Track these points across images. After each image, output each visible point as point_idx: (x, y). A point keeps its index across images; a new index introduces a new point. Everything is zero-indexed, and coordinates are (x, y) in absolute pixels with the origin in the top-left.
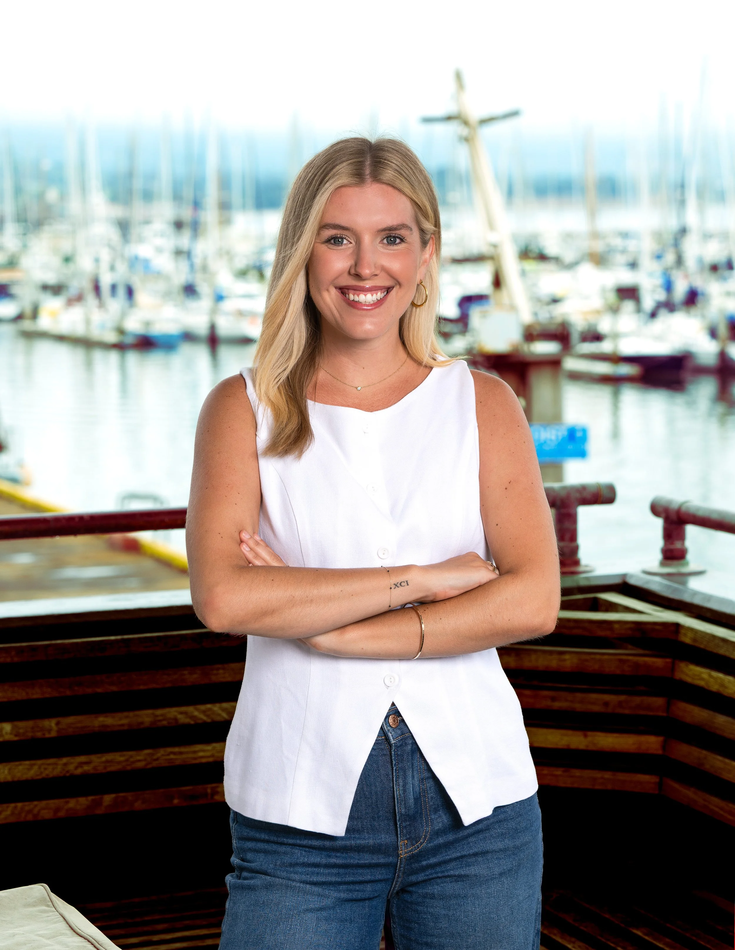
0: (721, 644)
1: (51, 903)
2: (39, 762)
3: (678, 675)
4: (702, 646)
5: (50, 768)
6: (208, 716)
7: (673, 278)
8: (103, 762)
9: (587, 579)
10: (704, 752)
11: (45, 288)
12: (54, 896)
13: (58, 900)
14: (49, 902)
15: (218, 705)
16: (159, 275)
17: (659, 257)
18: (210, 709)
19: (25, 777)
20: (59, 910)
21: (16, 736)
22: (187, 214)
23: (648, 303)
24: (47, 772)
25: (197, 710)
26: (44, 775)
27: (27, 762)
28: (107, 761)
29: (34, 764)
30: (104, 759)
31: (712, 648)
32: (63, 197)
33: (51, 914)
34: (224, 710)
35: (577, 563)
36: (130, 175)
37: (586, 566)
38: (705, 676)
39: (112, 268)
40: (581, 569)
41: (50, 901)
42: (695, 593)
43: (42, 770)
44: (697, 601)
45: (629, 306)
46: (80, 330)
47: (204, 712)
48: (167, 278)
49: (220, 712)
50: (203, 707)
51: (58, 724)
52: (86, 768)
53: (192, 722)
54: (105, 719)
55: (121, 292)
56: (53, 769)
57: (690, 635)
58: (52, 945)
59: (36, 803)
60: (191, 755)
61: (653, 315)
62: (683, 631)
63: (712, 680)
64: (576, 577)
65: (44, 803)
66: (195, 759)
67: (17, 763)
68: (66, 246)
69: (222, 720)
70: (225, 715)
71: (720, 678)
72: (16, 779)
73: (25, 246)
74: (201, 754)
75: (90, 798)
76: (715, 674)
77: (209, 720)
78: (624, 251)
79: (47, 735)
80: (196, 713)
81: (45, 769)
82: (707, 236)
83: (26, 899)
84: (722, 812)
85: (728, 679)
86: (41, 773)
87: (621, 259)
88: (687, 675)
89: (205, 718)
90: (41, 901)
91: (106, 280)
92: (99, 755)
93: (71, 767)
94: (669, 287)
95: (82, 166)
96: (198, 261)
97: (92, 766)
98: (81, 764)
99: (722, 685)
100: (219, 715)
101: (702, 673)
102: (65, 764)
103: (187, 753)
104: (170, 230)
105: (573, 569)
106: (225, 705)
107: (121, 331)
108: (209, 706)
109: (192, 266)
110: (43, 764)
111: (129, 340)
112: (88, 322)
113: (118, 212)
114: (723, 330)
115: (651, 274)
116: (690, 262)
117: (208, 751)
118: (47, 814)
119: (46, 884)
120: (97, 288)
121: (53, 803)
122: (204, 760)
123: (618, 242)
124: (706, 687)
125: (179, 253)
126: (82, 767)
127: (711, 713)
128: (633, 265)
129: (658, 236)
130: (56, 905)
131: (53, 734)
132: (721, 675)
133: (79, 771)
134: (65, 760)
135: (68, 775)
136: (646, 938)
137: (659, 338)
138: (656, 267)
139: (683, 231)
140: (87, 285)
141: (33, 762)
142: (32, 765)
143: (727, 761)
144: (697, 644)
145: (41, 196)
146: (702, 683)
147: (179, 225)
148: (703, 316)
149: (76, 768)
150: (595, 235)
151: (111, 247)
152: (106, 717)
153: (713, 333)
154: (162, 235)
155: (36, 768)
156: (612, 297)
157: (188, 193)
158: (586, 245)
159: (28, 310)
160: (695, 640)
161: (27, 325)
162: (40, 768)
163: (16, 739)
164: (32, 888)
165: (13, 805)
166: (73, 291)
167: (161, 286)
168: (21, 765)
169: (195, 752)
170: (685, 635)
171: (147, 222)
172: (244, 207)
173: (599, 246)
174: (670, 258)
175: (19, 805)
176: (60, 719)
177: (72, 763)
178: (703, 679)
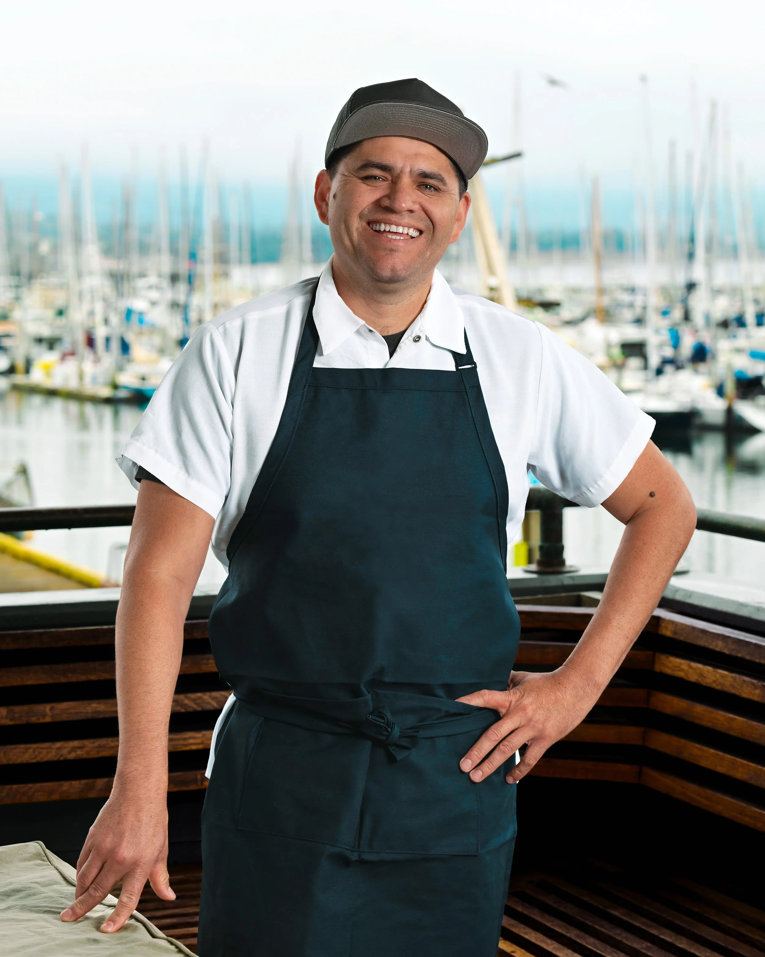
0: (701, 635)
1: (46, 858)
2: (34, 746)
3: (658, 668)
4: (682, 638)
5: (44, 751)
6: (198, 704)
7: (680, 333)
8: (96, 747)
9: (572, 578)
10: (683, 741)
11: (39, 340)
12: (48, 851)
13: (53, 856)
14: (44, 857)
15: (208, 694)
16: (153, 329)
17: (665, 313)
18: (200, 698)
19: (19, 761)
20: (54, 864)
21: (11, 720)
22: (183, 268)
23: (654, 361)
24: (41, 756)
25: (188, 698)
26: (38, 759)
27: (22, 746)
28: (99, 746)
29: (29, 748)
30: (96, 744)
31: (691, 640)
32: (55, 249)
33: (46, 867)
34: (213, 698)
35: (562, 562)
36: (126, 226)
37: (571, 566)
38: (685, 667)
39: (106, 321)
40: (567, 569)
41: (45, 855)
42: (677, 590)
43: (37, 753)
44: (679, 597)
45: (634, 362)
46: (73, 384)
47: (194, 700)
48: (163, 332)
49: (210, 701)
50: (193, 696)
51: (52, 709)
52: (79, 752)
53: (183, 710)
54: (98, 705)
55: (115, 345)
56: (47, 753)
57: (670, 627)
58: (47, 893)
59: (30, 785)
60: (182, 742)
61: (659, 372)
62: (663, 625)
63: (691, 671)
64: (561, 577)
65: (38, 785)
66: (186, 745)
67: (13, 746)
68: (60, 300)
69: (212, 708)
70: (215, 705)
71: (699, 669)
72: (11, 762)
73: (18, 298)
74: (191, 741)
75: (83, 782)
76: (694, 665)
77: (199, 709)
78: (631, 306)
79: (42, 721)
80: (187, 702)
81: (40, 753)
82: (717, 292)
83: (22, 854)
84: (699, 798)
85: (707, 669)
86: (36, 757)
87: (628, 315)
88: (667, 667)
89: (195, 706)
90: (37, 856)
91: (100, 333)
92: (92, 740)
93: (65, 751)
94: (676, 343)
95: (77, 218)
96: (193, 316)
97: (85, 750)
98: (74, 749)
99: (701, 675)
100: (209, 703)
101: (681, 664)
102: (59, 749)
103: (178, 739)
104: (165, 283)
105: (557, 569)
106: (215, 694)
107: (115, 387)
108: (199, 695)
109: (186, 320)
110: (37, 748)
111: (122, 394)
112: (81, 376)
113: (113, 264)
114: (730, 388)
115: (657, 331)
116: (698, 318)
117: (198, 738)
118: (41, 797)
119: (41, 841)
120: (90, 342)
121: (47, 785)
122: (194, 747)
123: (625, 298)
124: (685, 678)
125: (175, 305)
126: (75, 752)
127: (690, 703)
128: (639, 321)
129: (664, 291)
130: (51, 859)
131: (48, 719)
132: (700, 666)
133: (72, 756)
134: (58, 745)
135: (62, 759)
136: (624, 918)
137: (665, 395)
138: (664, 323)
139: (691, 287)
140: (81, 338)
141: (27, 746)
142: (27, 749)
143: (705, 748)
144: (677, 637)
145: (34, 248)
146: (681, 674)
147: (174, 278)
148: (710, 373)
149: (70, 752)
150: (601, 291)
151: (105, 300)
152: (99, 703)
153: (720, 391)
154: (158, 288)
155: (31, 751)
156: (617, 352)
157: (184, 247)
158: (591, 300)
159: (20, 364)
160: (675, 633)
161: (19, 379)
162: (34, 752)
163: (11, 723)
164: (28, 845)
165: (8, 787)
166: (66, 346)
167: (157, 340)
168: (15, 748)
169: (185, 739)
170: (666, 628)
171: (142, 275)
172: (240, 262)
173: (606, 301)
174: (677, 314)
175: (15, 787)
176: (54, 705)
177: (66, 748)
178: (682, 670)
